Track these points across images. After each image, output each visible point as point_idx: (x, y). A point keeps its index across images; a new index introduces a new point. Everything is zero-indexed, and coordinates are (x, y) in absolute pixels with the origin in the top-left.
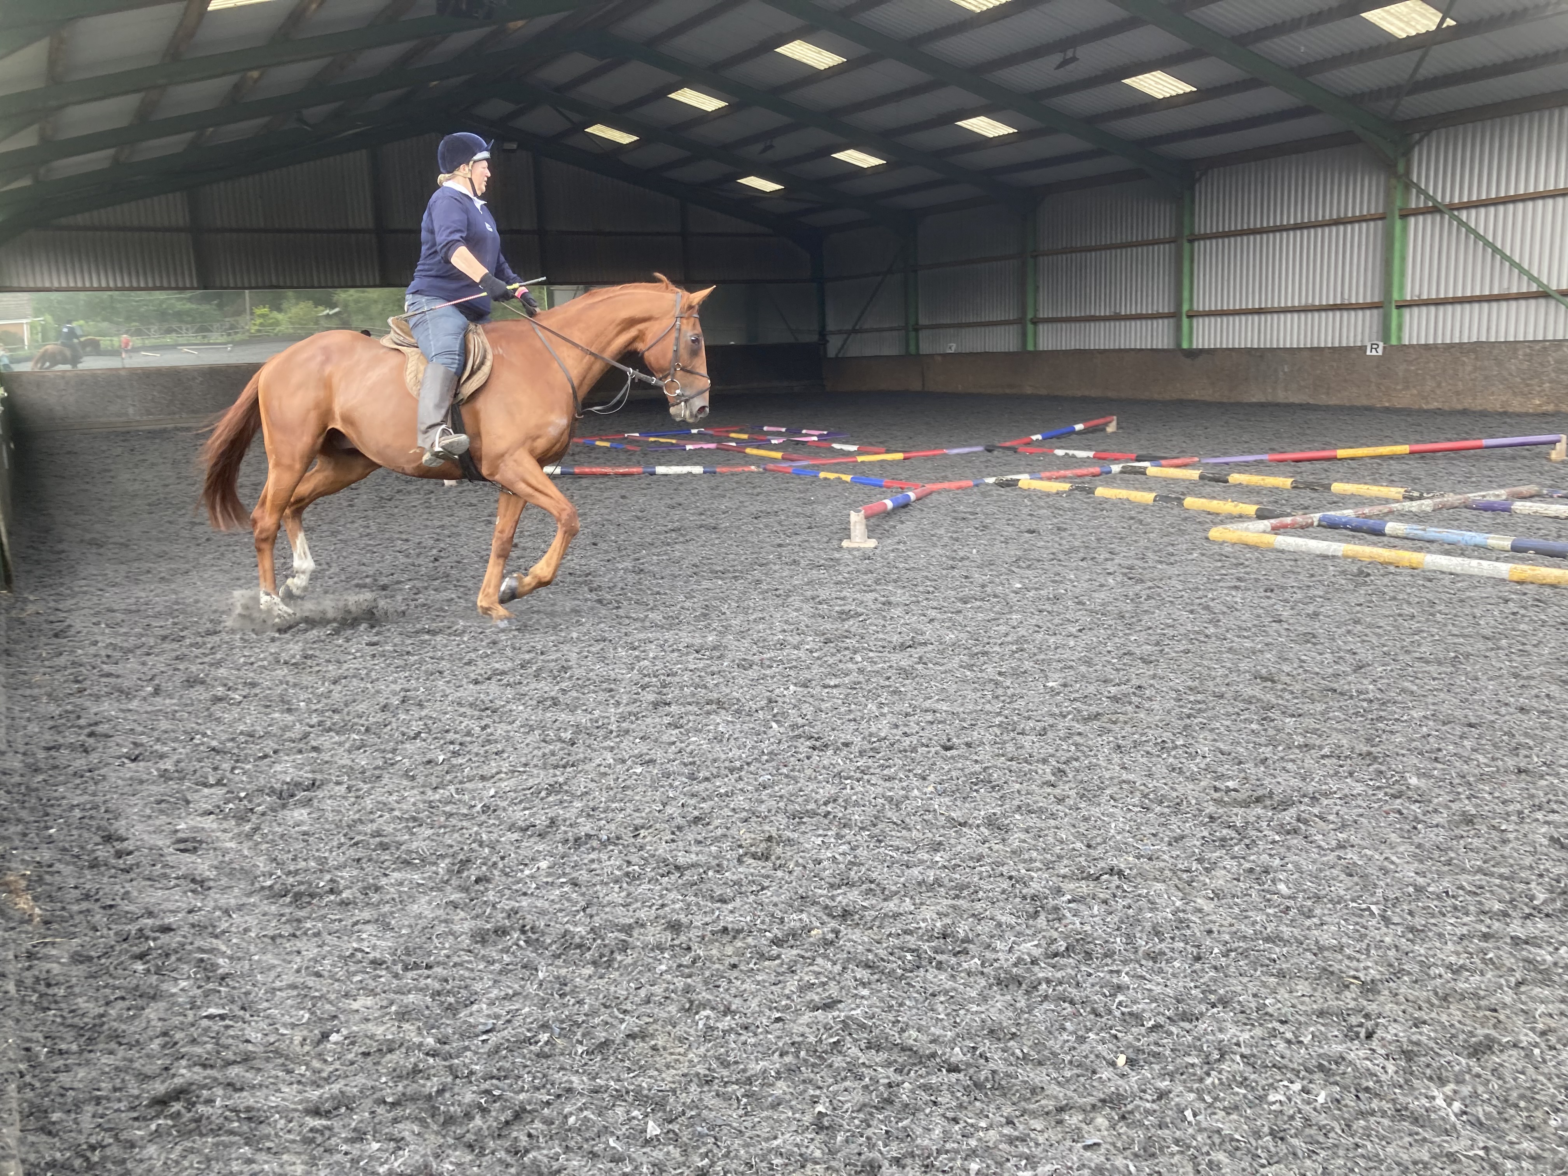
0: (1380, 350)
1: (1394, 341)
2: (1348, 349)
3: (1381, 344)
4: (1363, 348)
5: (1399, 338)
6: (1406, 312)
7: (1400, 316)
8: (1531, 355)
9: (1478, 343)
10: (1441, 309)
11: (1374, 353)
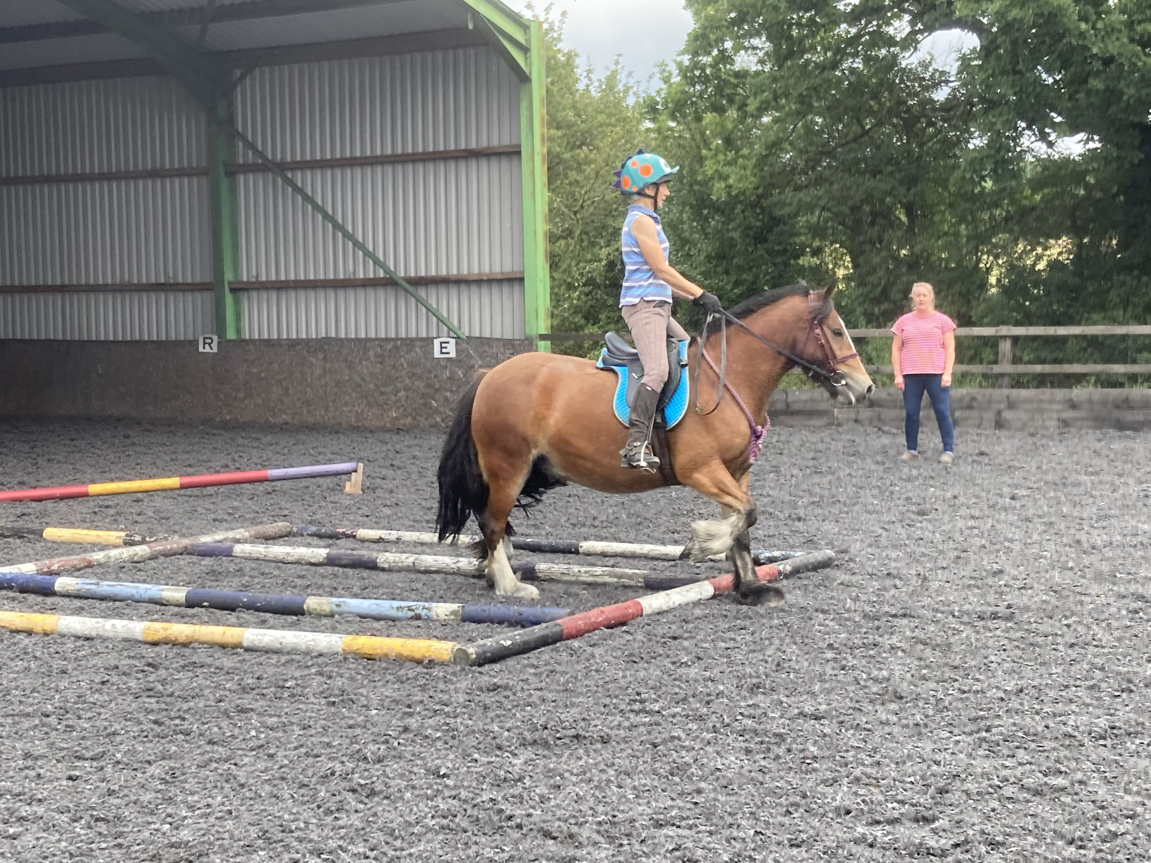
0: (215, 345)
1: (231, 335)
2: (177, 343)
3: (215, 338)
4: (194, 343)
5: (238, 331)
6: (244, 297)
7: (237, 303)
8: (382, 356)
9: (327, 340)
10: (283, 295)
11: (207, 349)
